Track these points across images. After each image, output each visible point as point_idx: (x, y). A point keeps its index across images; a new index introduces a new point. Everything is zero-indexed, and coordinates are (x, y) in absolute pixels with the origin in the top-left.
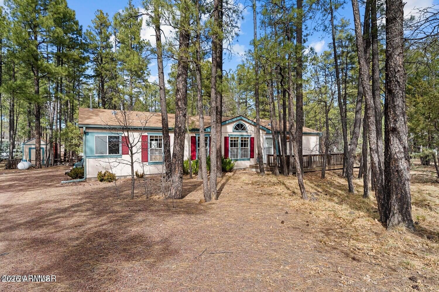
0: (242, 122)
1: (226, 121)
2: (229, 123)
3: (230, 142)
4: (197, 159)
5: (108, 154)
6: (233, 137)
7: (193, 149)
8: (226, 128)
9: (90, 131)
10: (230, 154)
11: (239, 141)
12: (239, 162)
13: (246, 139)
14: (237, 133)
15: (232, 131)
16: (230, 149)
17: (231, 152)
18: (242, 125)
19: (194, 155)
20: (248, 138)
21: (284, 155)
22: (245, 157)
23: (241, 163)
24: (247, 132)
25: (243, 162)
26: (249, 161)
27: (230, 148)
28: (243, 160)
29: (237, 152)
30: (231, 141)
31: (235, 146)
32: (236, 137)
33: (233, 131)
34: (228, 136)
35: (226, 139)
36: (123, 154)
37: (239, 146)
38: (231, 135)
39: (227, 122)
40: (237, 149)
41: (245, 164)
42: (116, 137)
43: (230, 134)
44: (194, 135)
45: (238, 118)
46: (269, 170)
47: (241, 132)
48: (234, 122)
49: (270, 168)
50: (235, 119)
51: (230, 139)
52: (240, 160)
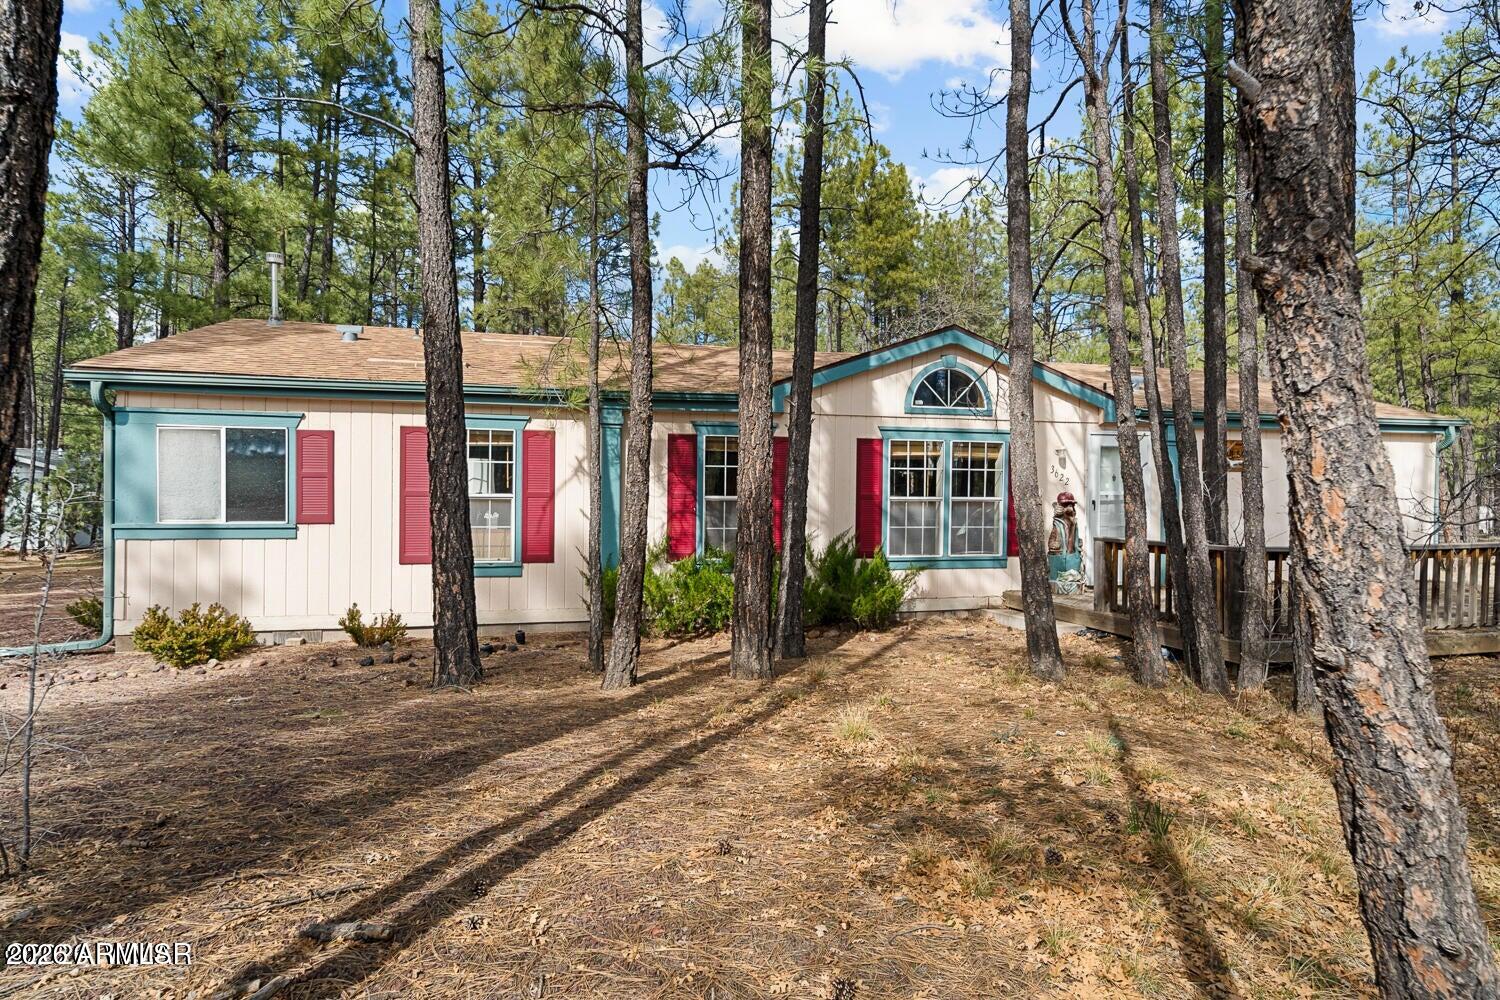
0: (962, 363)
1: (867, 355)
2: (884, 369)
3: (887, 468)
4: (700, 550)
5: (221, 521)
6: (909, 438)
7: (677, 503)
8: (870, 394)
9: (135, 402)
10: (887, 528)
11: (945, 467)
12: (945, 575)
13: (985, 455)
14: (933, 421)
15: (900, 410)
16: (887, 505)
17: (895, 521)
18: (959, 380)
19: (684, 533)
20: (995, 447)
21: (1204, 544)
22: (975, 547)
23: (958, 581)
24: (989, 413)
25: (967, 575)
26: (999, 572)
27: (888, 499)
28: (970, 564)
29: (933, 520)
30: (898, 461)
31: (918, 492)
32: (930, 438)
33: (911, 412)
34: (878, 435)
35: (867, 450)
36: (300, 521)
37: (944, 487)
38: (898, 430)
39: (873, 361)
40: (932, 504)
41: (981, 588)
42: (264, 437)
43: (890, 424)
44: (689, 429)
45: (938, 342)
46: (1110, 628)
47: (955, 413)
48: (912, 360)
49: (1117, 622)
50: (923, 346)
51: (887, 451)
52: (953, 564)
